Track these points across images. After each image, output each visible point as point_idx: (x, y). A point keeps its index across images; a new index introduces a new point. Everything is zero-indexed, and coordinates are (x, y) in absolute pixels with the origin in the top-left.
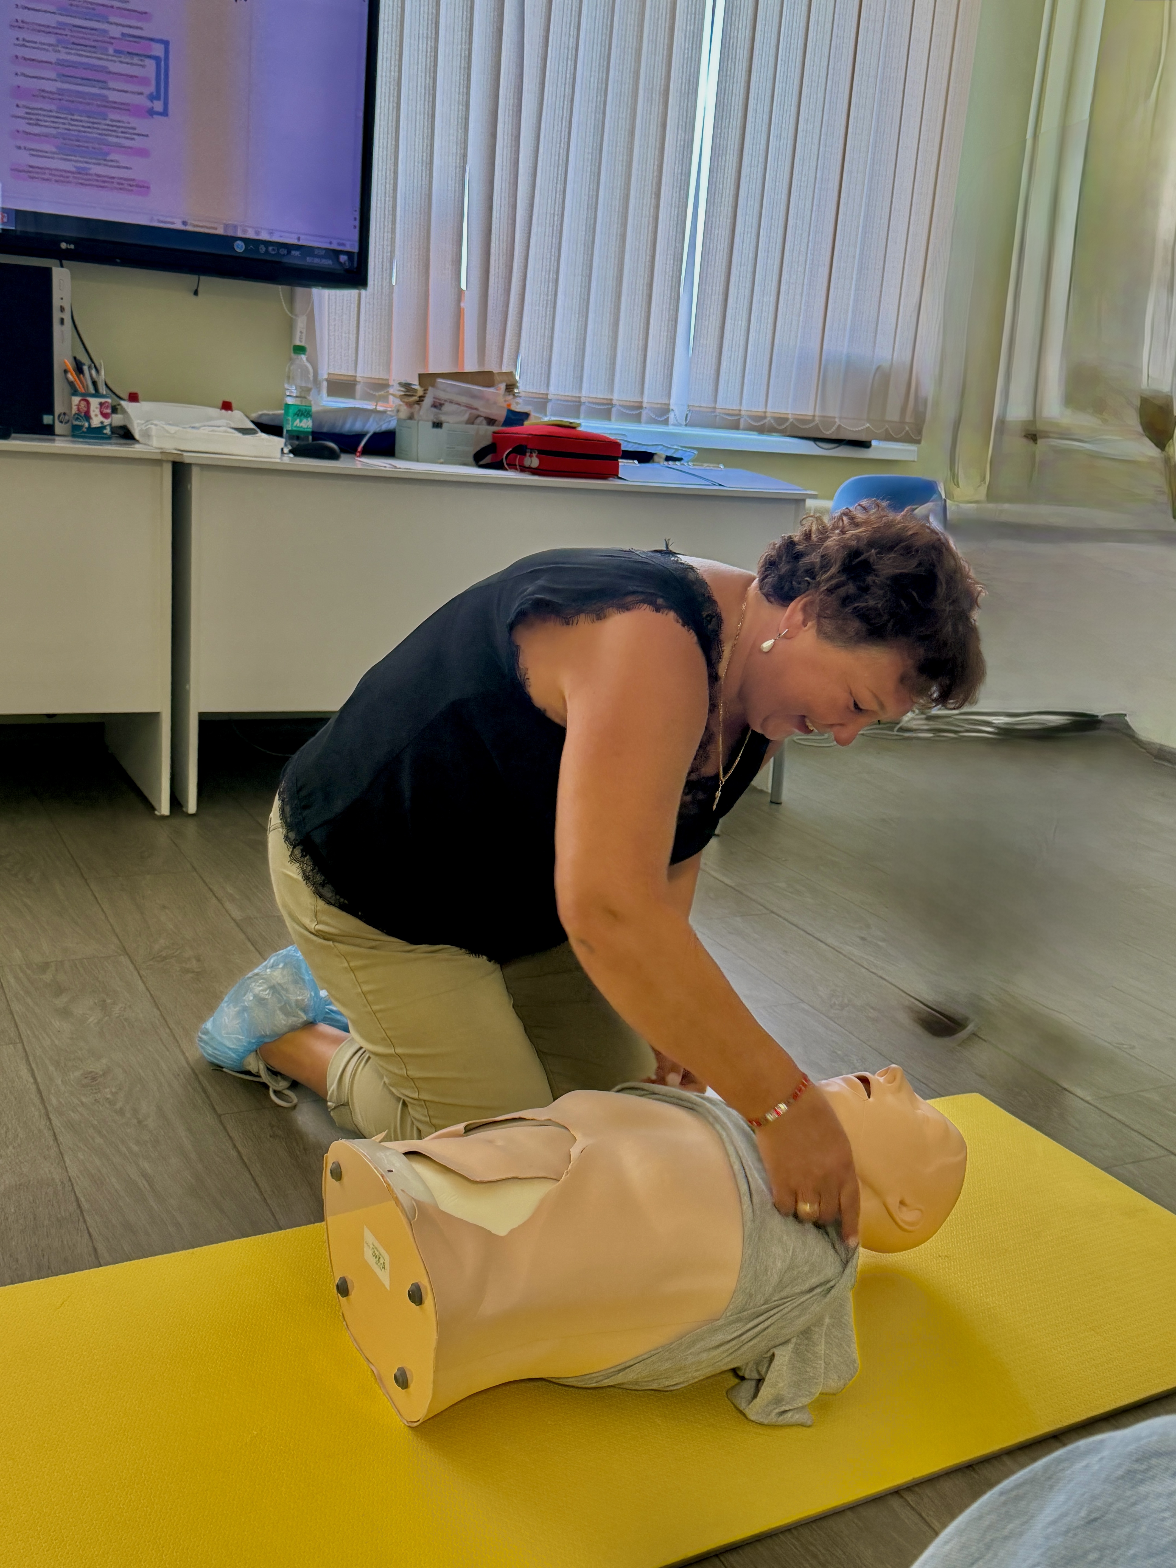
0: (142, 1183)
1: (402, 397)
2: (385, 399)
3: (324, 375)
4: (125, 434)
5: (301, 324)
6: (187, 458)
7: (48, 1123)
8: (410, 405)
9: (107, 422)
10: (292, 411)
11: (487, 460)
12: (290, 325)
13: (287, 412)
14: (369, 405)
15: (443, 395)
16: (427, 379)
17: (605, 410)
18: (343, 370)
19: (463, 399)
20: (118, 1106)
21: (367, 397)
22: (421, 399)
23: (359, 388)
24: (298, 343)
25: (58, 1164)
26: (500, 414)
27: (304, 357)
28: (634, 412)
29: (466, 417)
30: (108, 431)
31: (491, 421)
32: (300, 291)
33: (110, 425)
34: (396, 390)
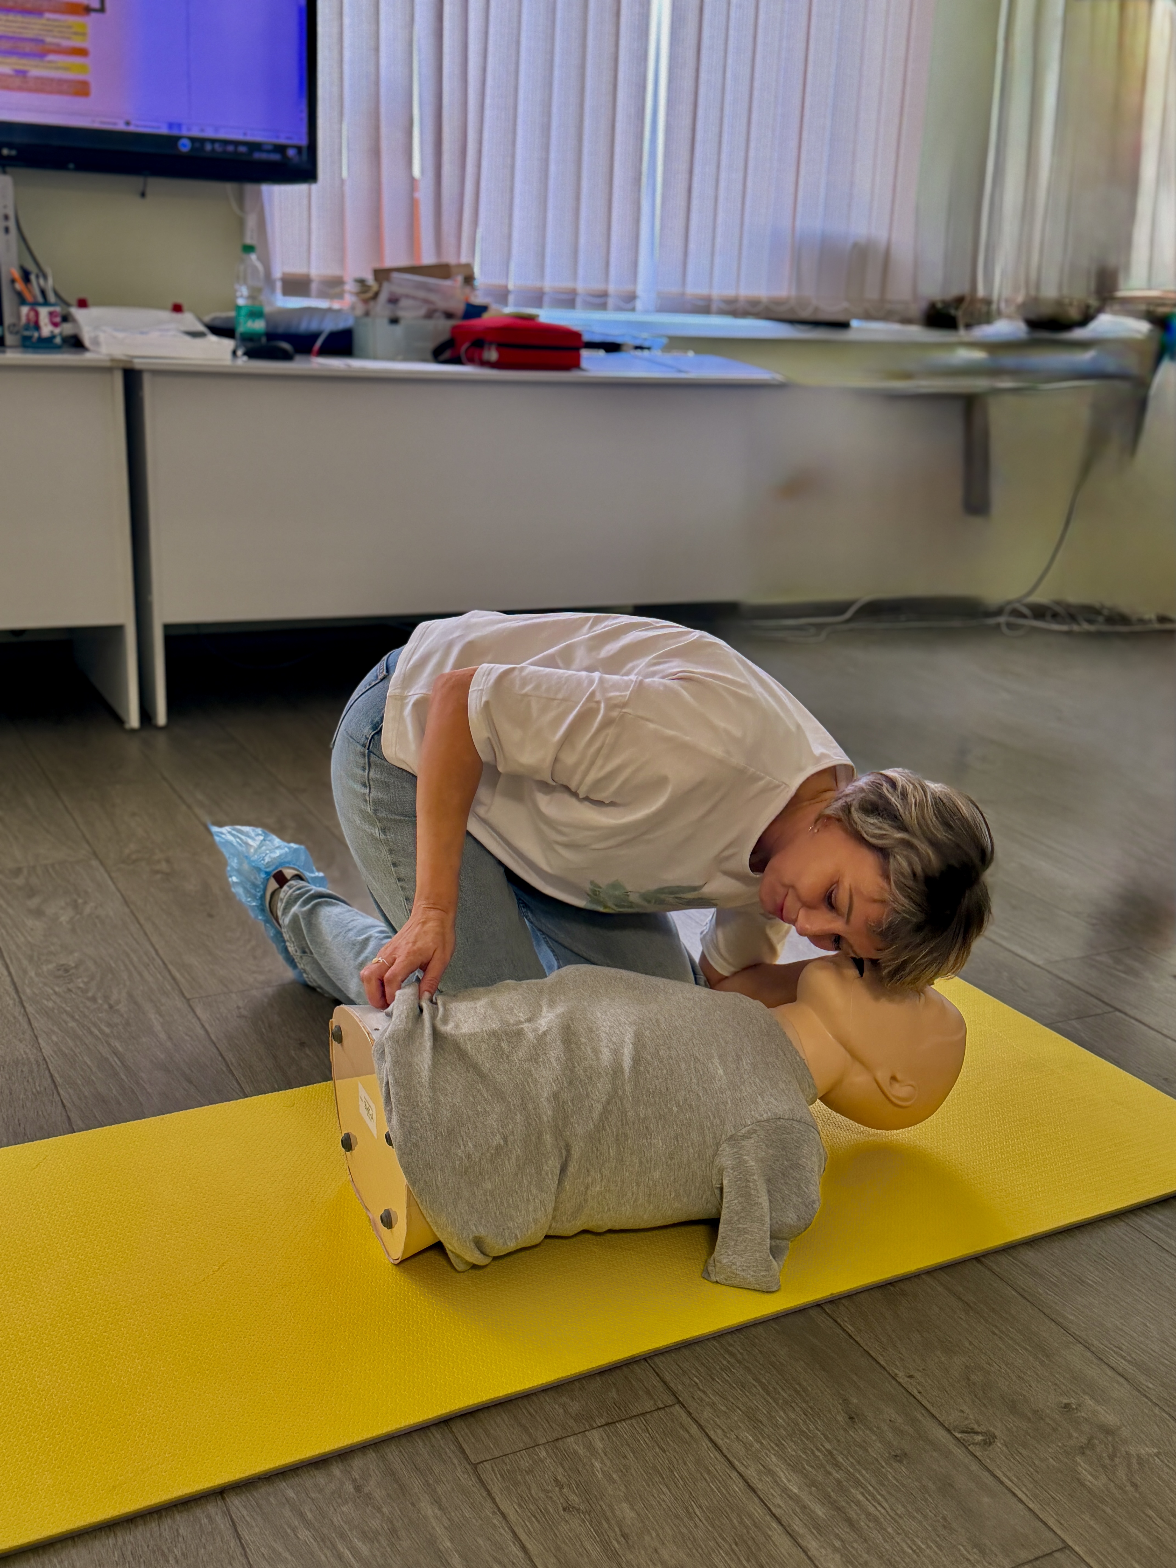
0: (114, 1060)
1: (358, 294)
2: (340, 296)
3: (278, 273)
4: (76, 343)
5: (251, 222)
6: (138, 364)
7: (22, 1011)
8: (366, 301)
9: (57, 331)
10: (243, 312)
11: (447, 354)
12: (241, 224)
13: (238, 315)
14: (323, 304)
15: (398, 290)
16: (382, 275)
17: (568, 300)
18: (297, 268)
19: (421, 294)
20: (90, 994)
21: (322, 295)
22: (376, 295)
23: (314, 287)
24: (248, 241)
25: (33, 1046)
26: (459, 307)
27: (253, 257)
28: (600, 300)
29: (423, 311)
30: (58, 340)
31: (449, 315)
32: (249, 188)
33: (61, 334)
34: (350, 286)
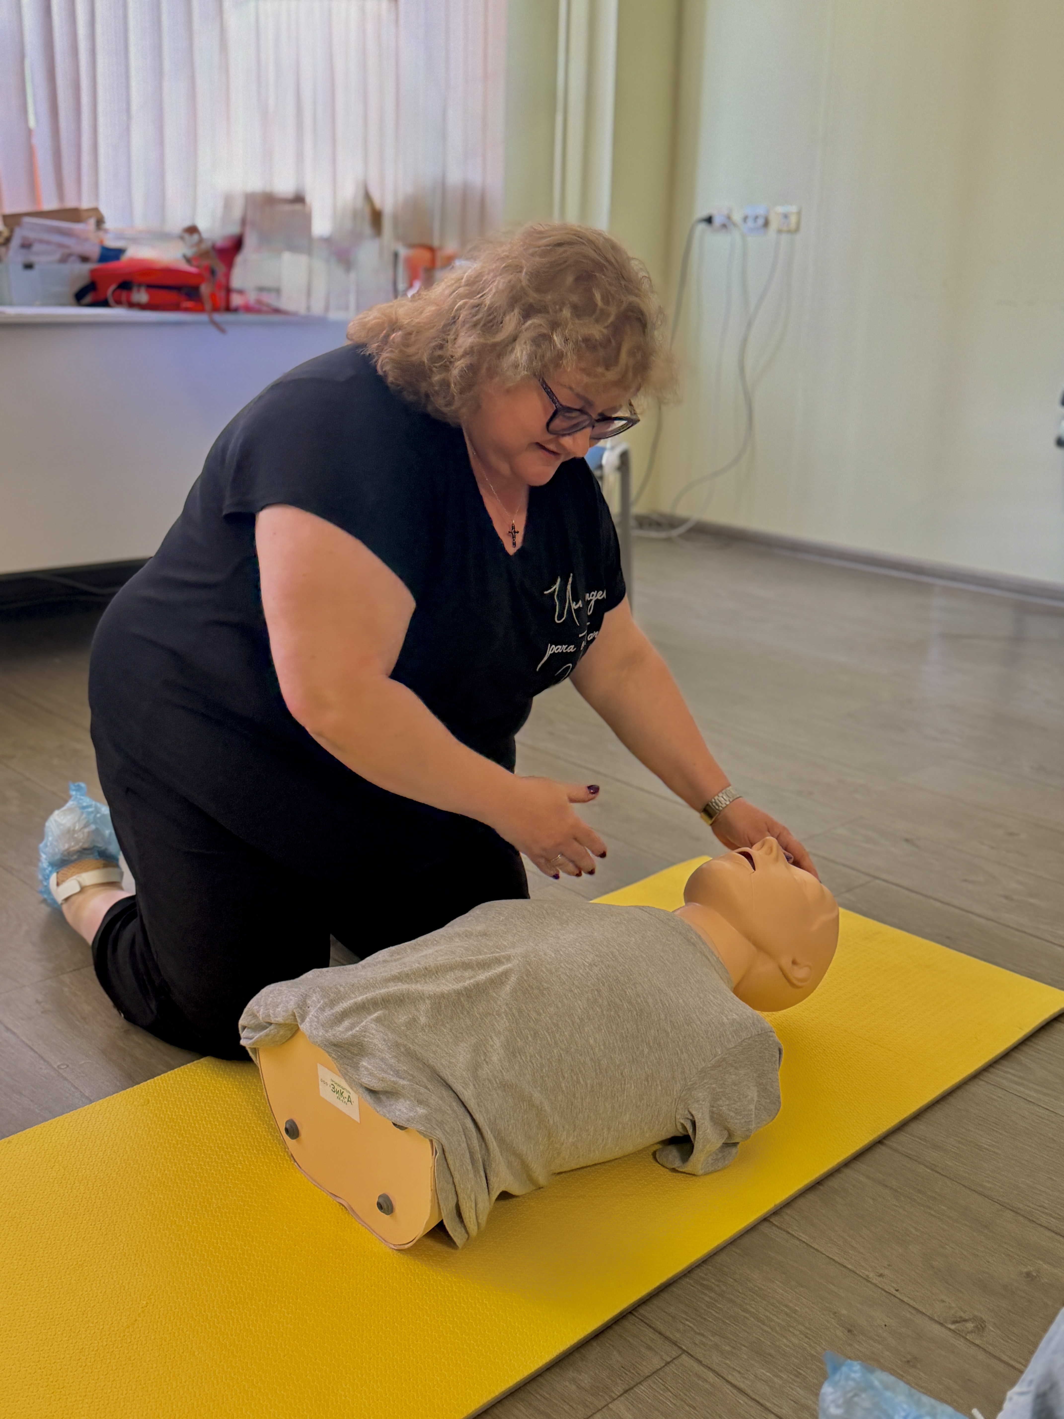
11: (88, 299)
15: (31, 235)
16: (12, 220)
19: (55, 239)
26: (94, 252)
29: (57, 256)
31: (85, 259)
